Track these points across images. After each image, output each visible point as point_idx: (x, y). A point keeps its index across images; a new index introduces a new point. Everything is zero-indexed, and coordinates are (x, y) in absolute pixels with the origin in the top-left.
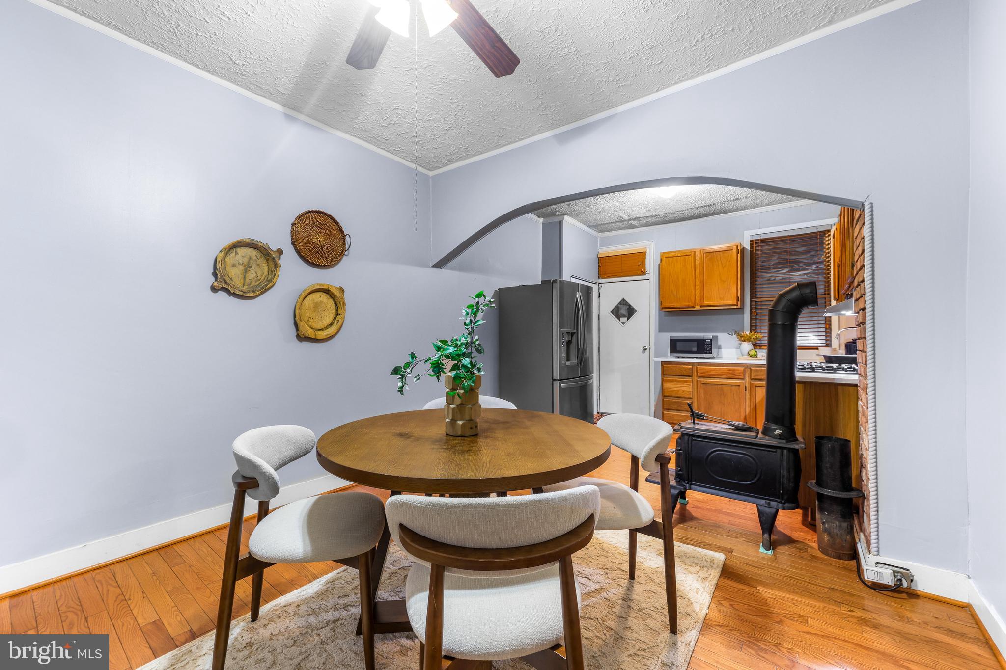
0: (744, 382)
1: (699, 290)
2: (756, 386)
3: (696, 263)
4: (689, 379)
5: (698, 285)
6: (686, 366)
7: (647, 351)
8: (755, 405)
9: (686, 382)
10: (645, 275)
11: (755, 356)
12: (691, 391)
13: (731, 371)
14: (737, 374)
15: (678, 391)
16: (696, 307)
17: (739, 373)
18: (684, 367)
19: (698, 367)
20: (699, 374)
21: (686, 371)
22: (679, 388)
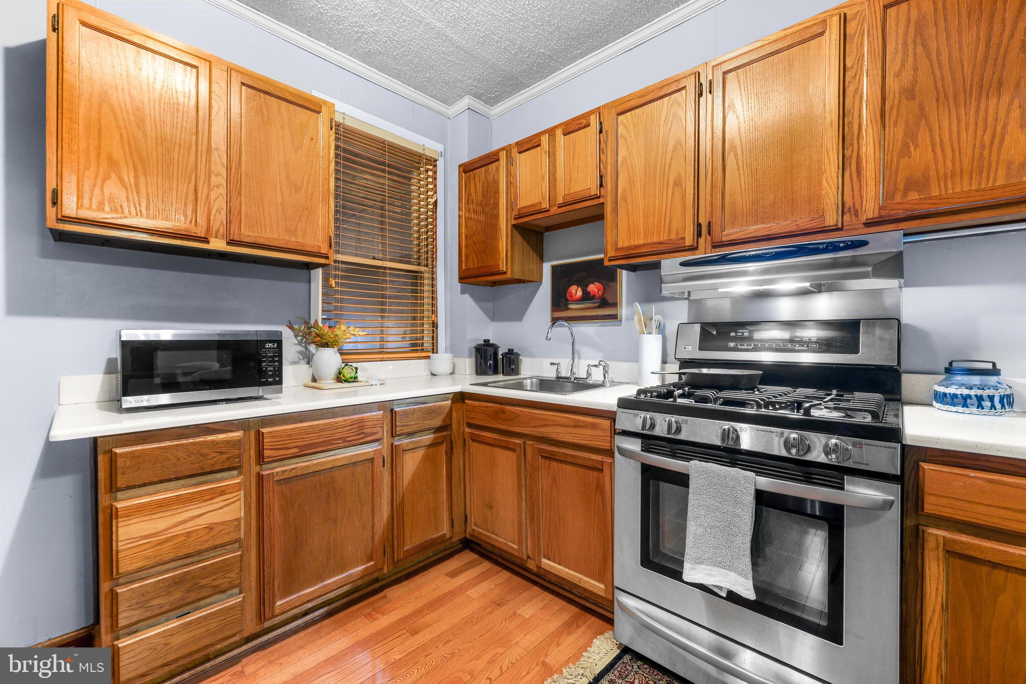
1: (223, 191)
2: (403, 451)
4: (233, 480)
6: (221, 436)
8: (401, 495)
9: (222, 492)
11: (355, 379)
12: (238, 520)
13: (357, 426)
14: (369, 431)
15: (188, 534)
16: (212, 240)
17: (374, 426)
18: (213, 442)
19: (264, 430)
20: (267, 453)
21: (221, 453)
22: (190, 524)
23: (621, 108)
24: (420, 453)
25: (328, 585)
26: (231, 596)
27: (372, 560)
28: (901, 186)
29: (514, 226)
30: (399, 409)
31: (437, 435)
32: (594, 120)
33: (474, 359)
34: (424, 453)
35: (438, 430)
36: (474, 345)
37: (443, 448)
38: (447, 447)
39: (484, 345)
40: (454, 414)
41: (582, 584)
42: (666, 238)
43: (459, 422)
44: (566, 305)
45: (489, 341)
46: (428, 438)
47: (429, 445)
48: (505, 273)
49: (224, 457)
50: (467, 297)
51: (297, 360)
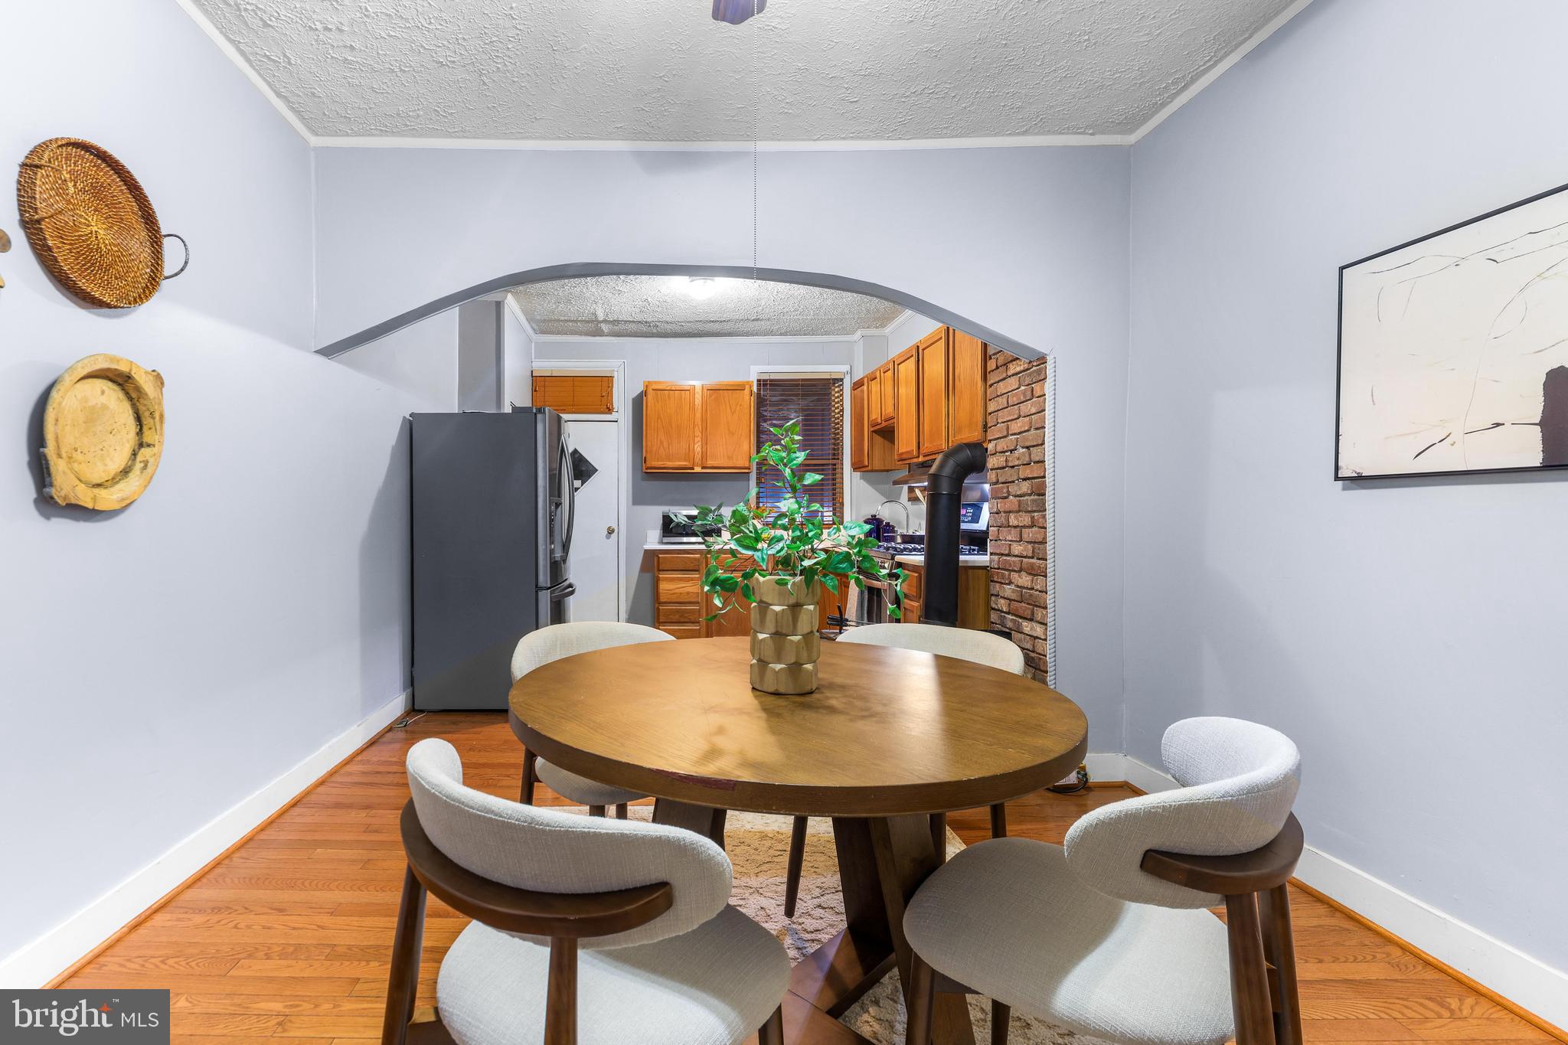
1: (700, 443)
3: (696, 404)
4: (696, 575)
5: (698, 437)
7: (614, 535)
9: (692, 579)
10: (611, 414)
12: (698, 593)
15: (680, 593)
16: (696, 467)
18: (689, 557)
21: (692, 563)
22: (681, 590)
26: (695, 626)
36: (867, 517)
39: (873, 518)
45: (877, 515)
50: (862, 481)
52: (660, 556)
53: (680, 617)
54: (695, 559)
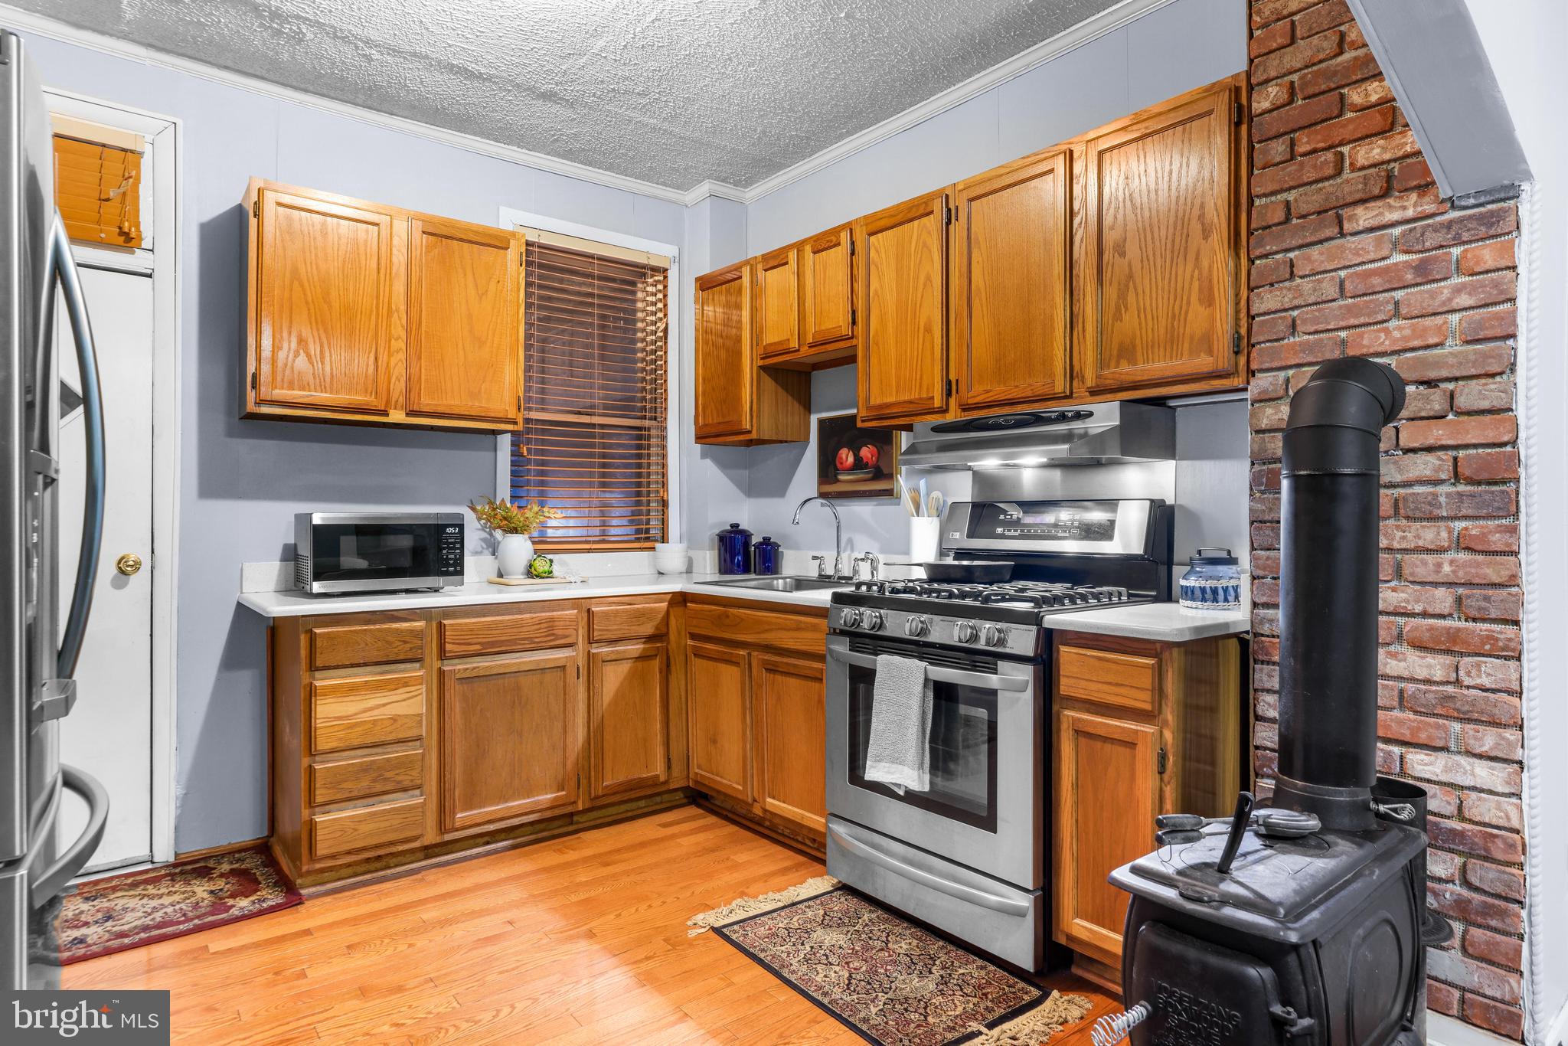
0: (574, 654)
1: (402, 356)
2: (603, 661)
3: (395, 259)
4: (414, 671)
5: (397, 339)
6: (405, 625)
7: (139, 578)
8: (600, 716)
9: (405, 683)
10: (133, 253)
11: (549, 574)
12: (420, 715)
13: (545, 625)
14: (560, 632)
15: (375, 722)
16: (392, 412)
17: (566, 628)
18: (397, 629)
19: (446, 622)
20: (448, 647)
21: (405, 642)
22: (376, 712)
23: (873, 227)
24: (625, 667)
25: (512, 807)
26: (413, 796)
27: (563, 790)
28: (1115, 352)
29: (761, 367)
30: (598, 609)
31: (647, 646)
32: (844, 237)
33: (717, 552)
34: (631, 668)
35: (650, 639)
36: (717, 531)
37: (656, 664)
38: (661, 662)
39: (731, 532)
40: (673, 622)
41: (805, 823)
42: (917, 396)
43: (679, 633)
44: (835, 476)
45: (738, 525)
46: (635, 648)
47: (636, 658)
48: (750, 432)
49: (408, 646)
50: (708, 462)
51: (480, 549)
52: (318, 631)
53: (374, 781)
54: (411, 631)
